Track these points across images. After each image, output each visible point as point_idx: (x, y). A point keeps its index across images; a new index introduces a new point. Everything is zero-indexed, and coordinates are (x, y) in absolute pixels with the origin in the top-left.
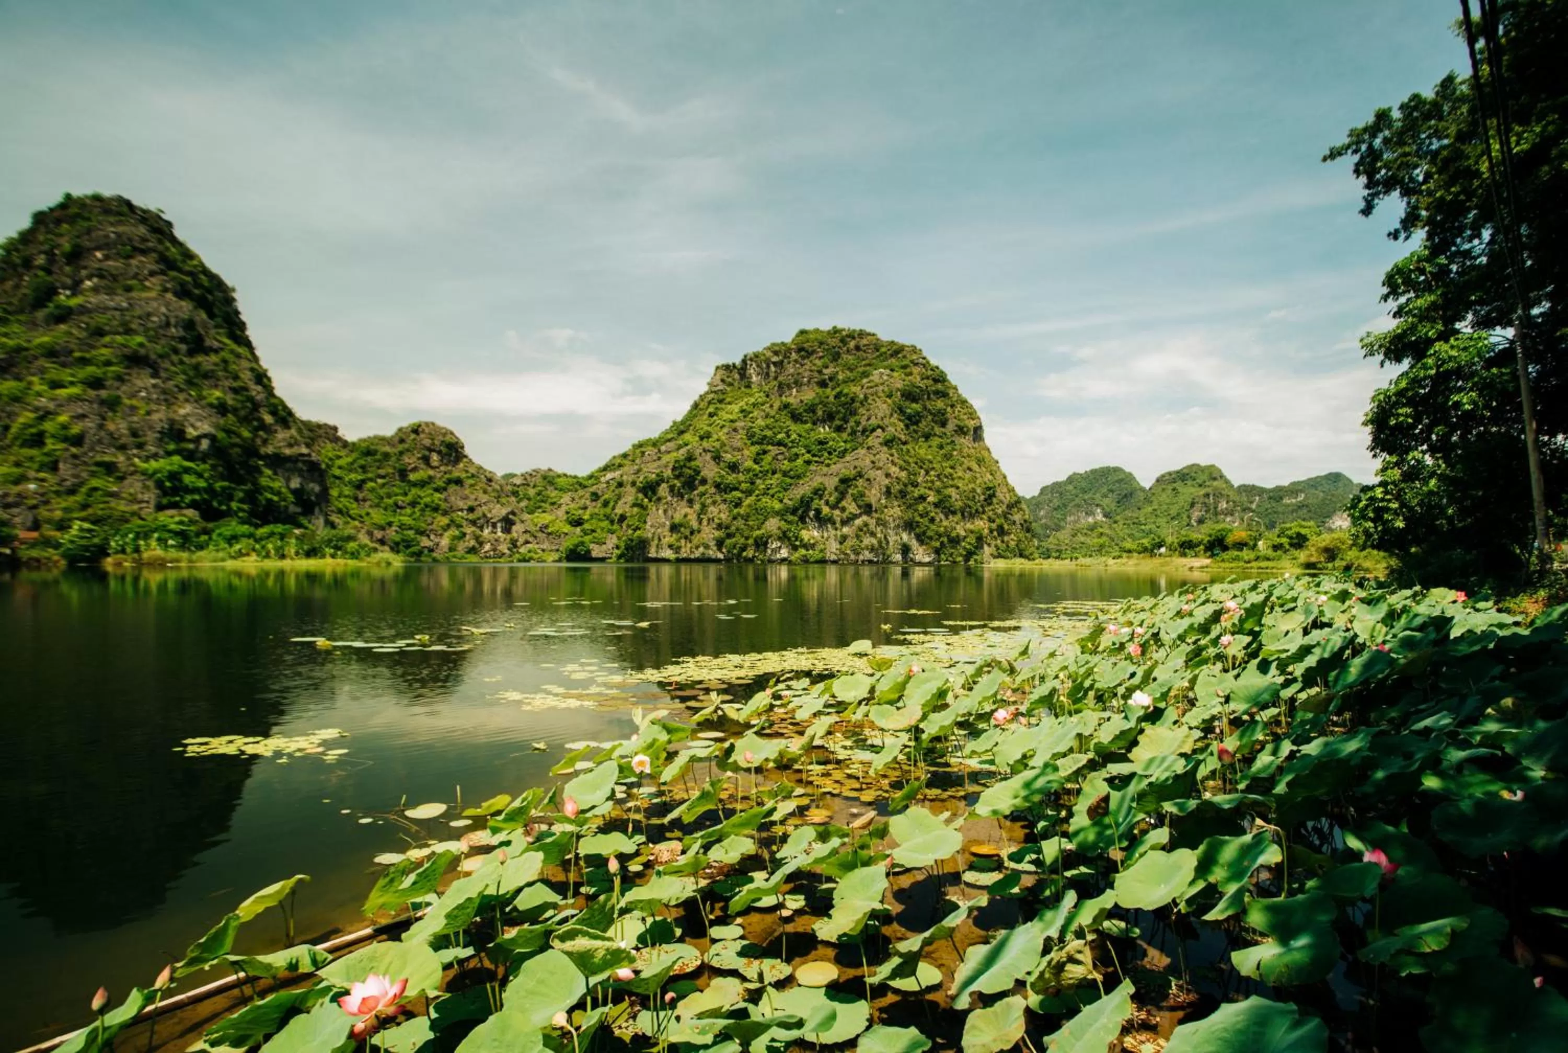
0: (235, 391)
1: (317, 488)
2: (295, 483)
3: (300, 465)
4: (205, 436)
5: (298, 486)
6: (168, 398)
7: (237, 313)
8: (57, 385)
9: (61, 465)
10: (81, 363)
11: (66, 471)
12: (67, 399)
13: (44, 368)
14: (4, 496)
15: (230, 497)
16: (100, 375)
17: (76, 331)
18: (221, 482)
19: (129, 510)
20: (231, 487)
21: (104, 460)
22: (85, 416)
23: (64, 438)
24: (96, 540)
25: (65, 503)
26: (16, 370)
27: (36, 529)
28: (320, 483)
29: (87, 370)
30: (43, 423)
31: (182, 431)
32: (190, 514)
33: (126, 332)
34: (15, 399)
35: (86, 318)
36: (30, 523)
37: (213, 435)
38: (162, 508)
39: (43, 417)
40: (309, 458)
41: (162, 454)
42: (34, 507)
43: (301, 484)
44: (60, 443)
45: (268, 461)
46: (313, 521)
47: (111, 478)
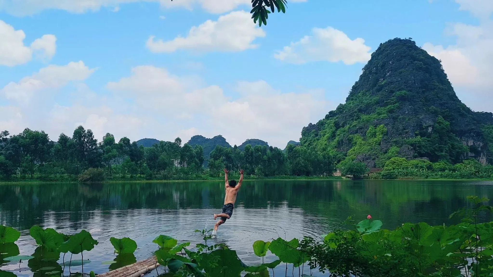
0: (441, 105)
1: (481, 144)
2: (471, 143)
3: (472, 134)
4: (430, 126)
5: (472, 144)
6: (416, 112)
7: (443, 71)
8: (379, 114)
9: (381, 143)
10: (386, 104)
11: (383, 145)
12: (383, 119)
13: (376, 109)
14: (365, 156)
15: (442, 151)
16: (392, 108)
17: (384, 93)
18: (437, 145)
19: (403, 158)
20: (441, 147)
21: (395, 140)
22: (388, 124)
23: (382, 133)
24: (392, 171)
25: (383, 157)
26: (368, 111)
27: (375, 167)
28: (483, 142)
29: (388, 107)
30: (376, 128)
31: (421, 125)
32: (425, 159)
33: (400, 90)
34: (368, 121)
35: (387, 88)
36: (373, 165)
37: (433, 125)
38: (415, 157)
39: (376, 126)
40: (476, 130)
41: (414, 135)
42: (374, 159)
43: (473, 143)
44: (381, 135)
45: (457, 134)
46: (480, 159)
47: (397, 147)
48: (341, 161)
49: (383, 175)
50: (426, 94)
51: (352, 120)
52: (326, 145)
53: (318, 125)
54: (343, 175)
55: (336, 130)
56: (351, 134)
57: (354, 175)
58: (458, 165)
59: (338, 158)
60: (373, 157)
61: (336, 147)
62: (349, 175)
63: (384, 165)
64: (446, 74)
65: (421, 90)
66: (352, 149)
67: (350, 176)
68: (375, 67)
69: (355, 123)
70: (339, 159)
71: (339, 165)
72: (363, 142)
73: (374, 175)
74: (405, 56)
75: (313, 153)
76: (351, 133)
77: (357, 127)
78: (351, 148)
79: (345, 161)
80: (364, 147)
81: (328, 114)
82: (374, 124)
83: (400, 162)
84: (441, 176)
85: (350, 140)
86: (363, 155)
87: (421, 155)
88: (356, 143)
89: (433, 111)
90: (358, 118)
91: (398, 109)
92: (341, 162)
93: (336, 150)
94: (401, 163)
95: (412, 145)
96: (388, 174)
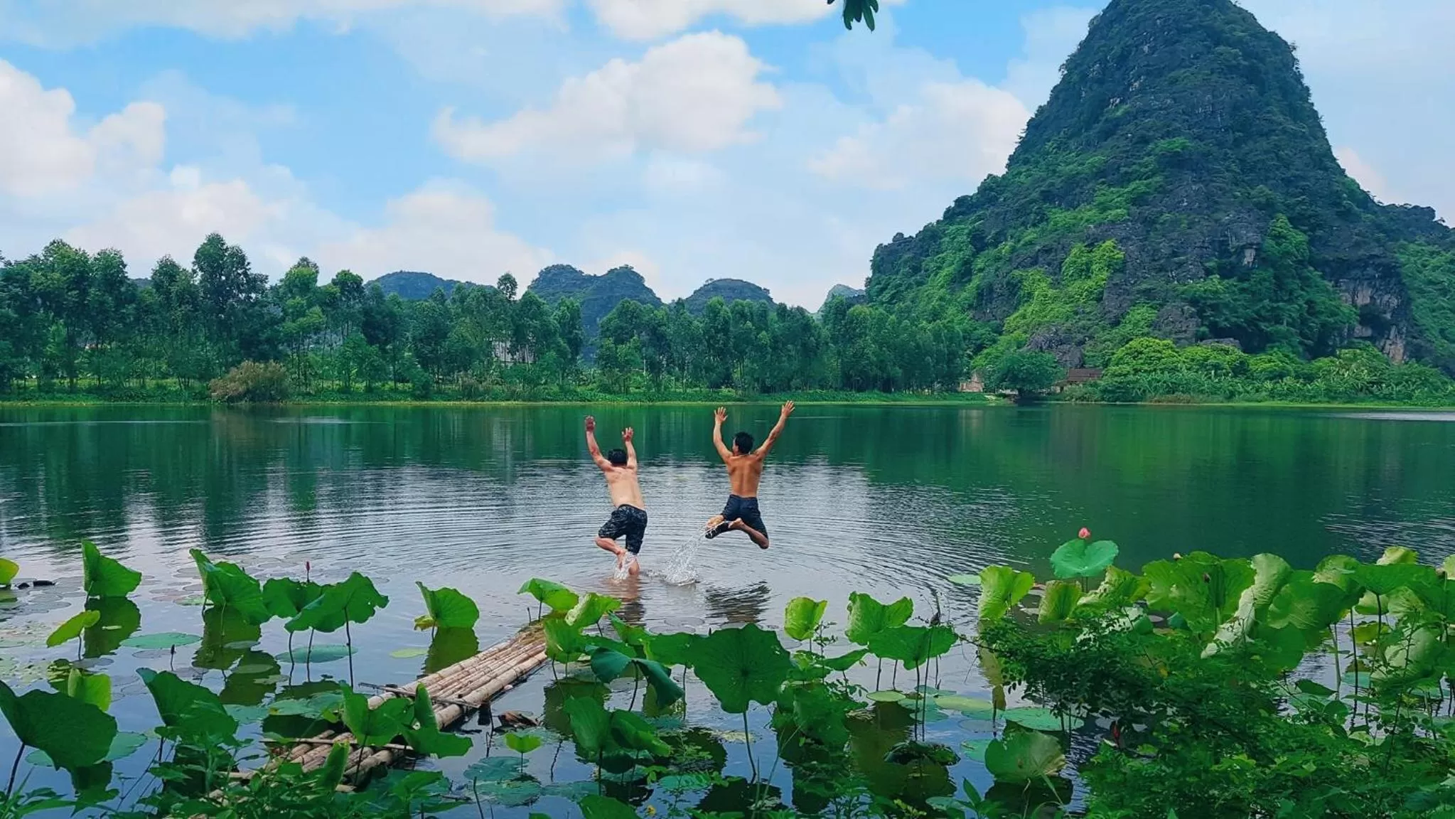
0: (1288, 182)
1: (1394, 302)
2: (1363, 298)
3: (1370, 270)
4: (1250, 245)
5: (1368, 301)
6: (1211, 203)
7: (1299, 77)
8: (1104, 208)
9: (1105, 295)
10: (1126, 179)
11: (1111, 304)
12: (1113, 222)
13: (1095, 191)
14: (1056, 333)
15: (1278, 321)
16: (1143, 188)
17: (1122, 143)
18: (1266, 302)
19: (1165, 342)
20: (1278, 308)
21: (1144, 286)
22: (1128, 239)
23: (1109, 266)
24: (1131, 377)
25: (1108, 337)
26: (1070, 197)
27: (1082, 366)
28: (1399, 295)
29: (1132, 186)
30: (1091, 251)
31: (1224, 243)
32: (1229, 344)
33: (1168, 134)
34: (1069, 229)
35: (1131, 127)
36: (1076, 361)
37: (1258, 244)
38: (1201, 338)
39: (1091, 245)
40: (1383, 260)
41: (1202, 273)
42: (1081, 343)
43: (1372, 298)
44: (1105, 273)
45: (1327, 270)
46: (1387, 347)
47: (1151, 307)
48: (986, 348)
49: (1105, 391)
50: (1245, 148)
51: (1023, 224)
52: (941, 299)
53: (922, 240)
54: (987, 390)
55: (975, 255)
56: (1017, 268)
57: (1020, 390)
58: (1323, 362)
59: (977, 340)
60: (1080, 337)
61: (971, 306)
62: (1006, 388)
63: (1110, 359)
64: (1307, 89)
65: (1230, 137)
66: (1017, 314)
67: (1008, 392)
68: (1100, 61)
69: (1030, 234)
70: (979, 342)
71: (979, 360)
72: (1051, 292)
73: (1079, 389)
74: (1189, 31)
75: (903, 325)
76: (1019, 264)
77: (1038, 247)
78: (1016, 309)
79: (996, 349)
80: (1053, 306)
81: (953, 205)
82: (1087, 239)
83: (1154, 352)
84: (1272, 394)
85: (1013, 287)
86: (1049, 329)
87: (1218, 332)
88: (1030, 295)
89: (1263, 200)
90: (1041, 221)
91: (1159, 193)
92: (985, 351)
93: (971, 315)
94: (1159, 355)
95: (1194, 302)
96: (1119, 388)
